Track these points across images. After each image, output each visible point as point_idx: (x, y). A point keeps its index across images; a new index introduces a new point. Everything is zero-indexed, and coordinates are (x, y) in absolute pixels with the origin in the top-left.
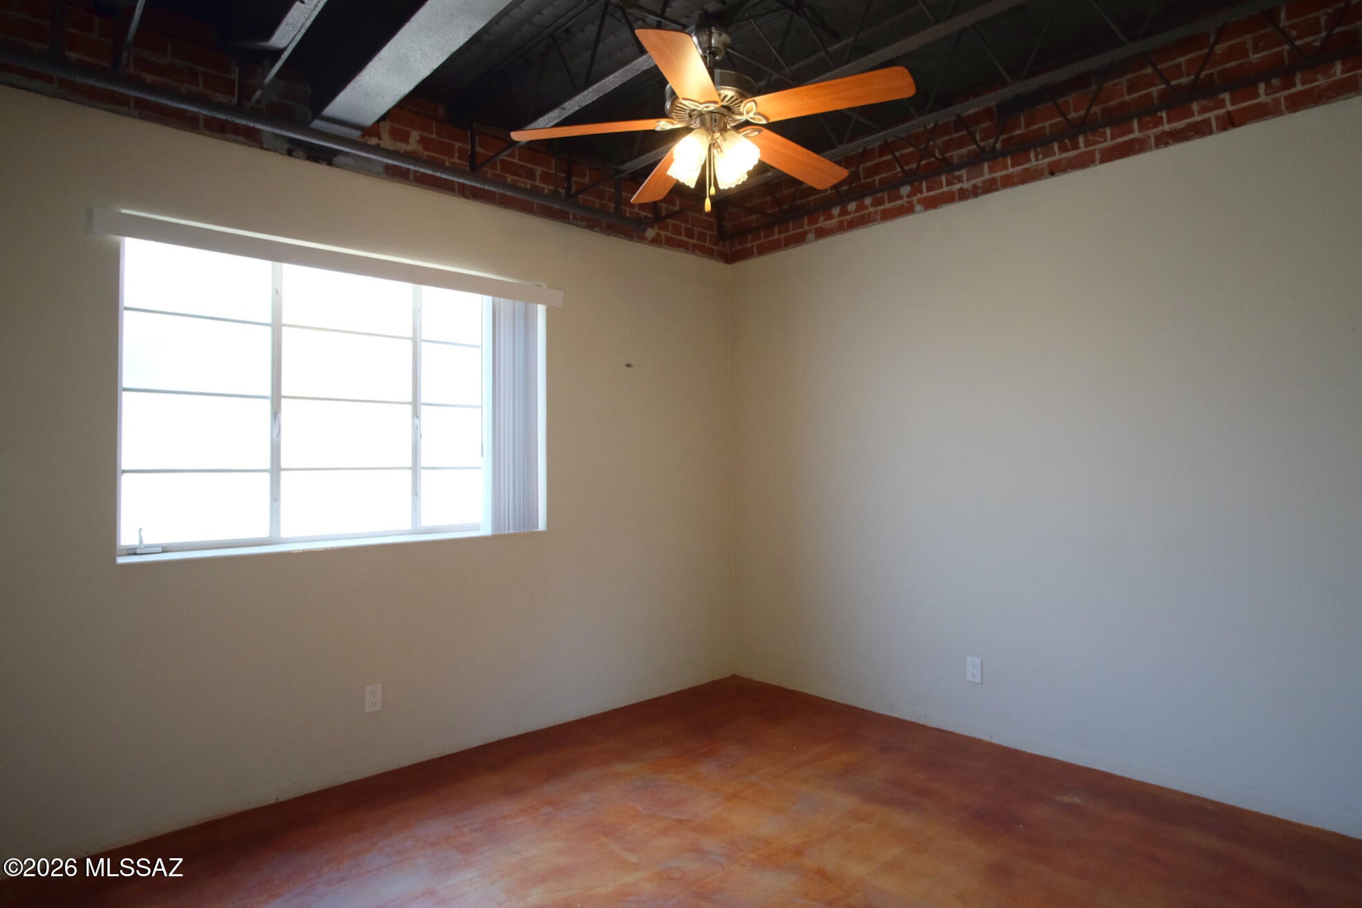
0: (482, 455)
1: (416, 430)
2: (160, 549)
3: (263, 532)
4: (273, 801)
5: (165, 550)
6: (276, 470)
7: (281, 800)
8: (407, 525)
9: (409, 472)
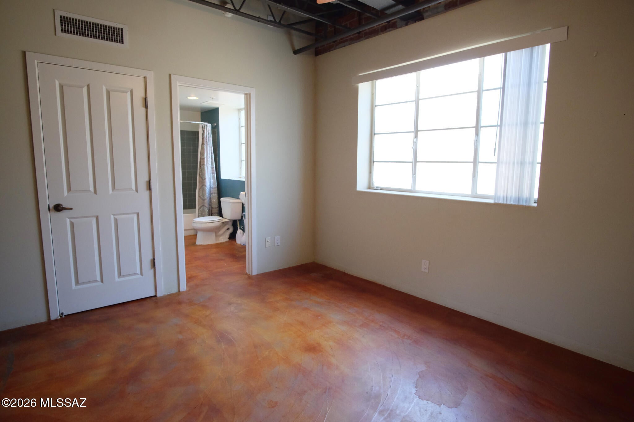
0: (494, 155)
1: (477, 141)
2: (379, 189)
3: (409, 187)
4: (390, 287)
5: (381, 189)
6: (415, 162)
7: (392, 288)
8: (469, 192)
9: (472, 164)
